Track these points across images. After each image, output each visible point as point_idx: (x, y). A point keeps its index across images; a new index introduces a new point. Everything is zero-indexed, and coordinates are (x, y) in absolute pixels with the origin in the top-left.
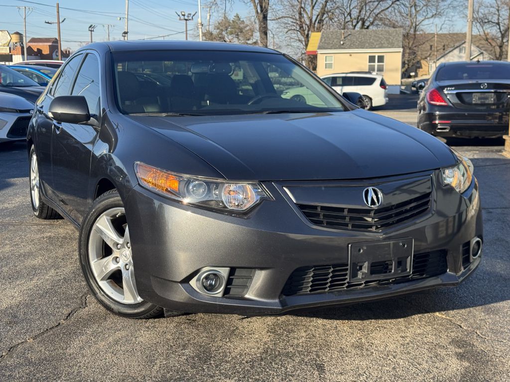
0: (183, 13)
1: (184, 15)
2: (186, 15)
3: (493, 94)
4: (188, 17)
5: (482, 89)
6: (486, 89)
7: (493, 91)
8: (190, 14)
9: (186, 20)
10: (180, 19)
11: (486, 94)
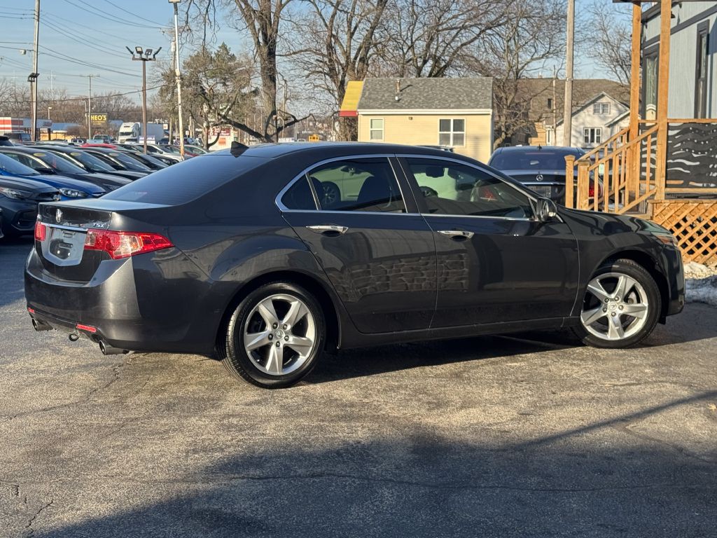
0: (139, 49)
1: (141, 53)
2: (144, 52)
3: (550, 187)
4: (147, 55)
5: (537, 181)
6: (542, 181)
8: (151, 51)
9: (145, 60)
10: (134, 59)
11: (543, 187)
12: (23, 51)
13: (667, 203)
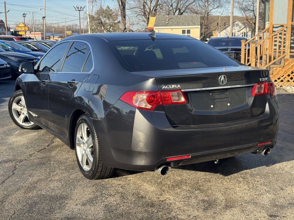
0: (78, 7)
1: (78, 8)
2: (79, 8)
3: (234, 54)
4: (80, 9)
5: (228, 51)
6: (231, 51)
7: (234, 52)
8: (82, 7)
9: (79, 10)
10: (76, 10)
11: (231, 54)
12: (40, 9)
13: (291, 59)
